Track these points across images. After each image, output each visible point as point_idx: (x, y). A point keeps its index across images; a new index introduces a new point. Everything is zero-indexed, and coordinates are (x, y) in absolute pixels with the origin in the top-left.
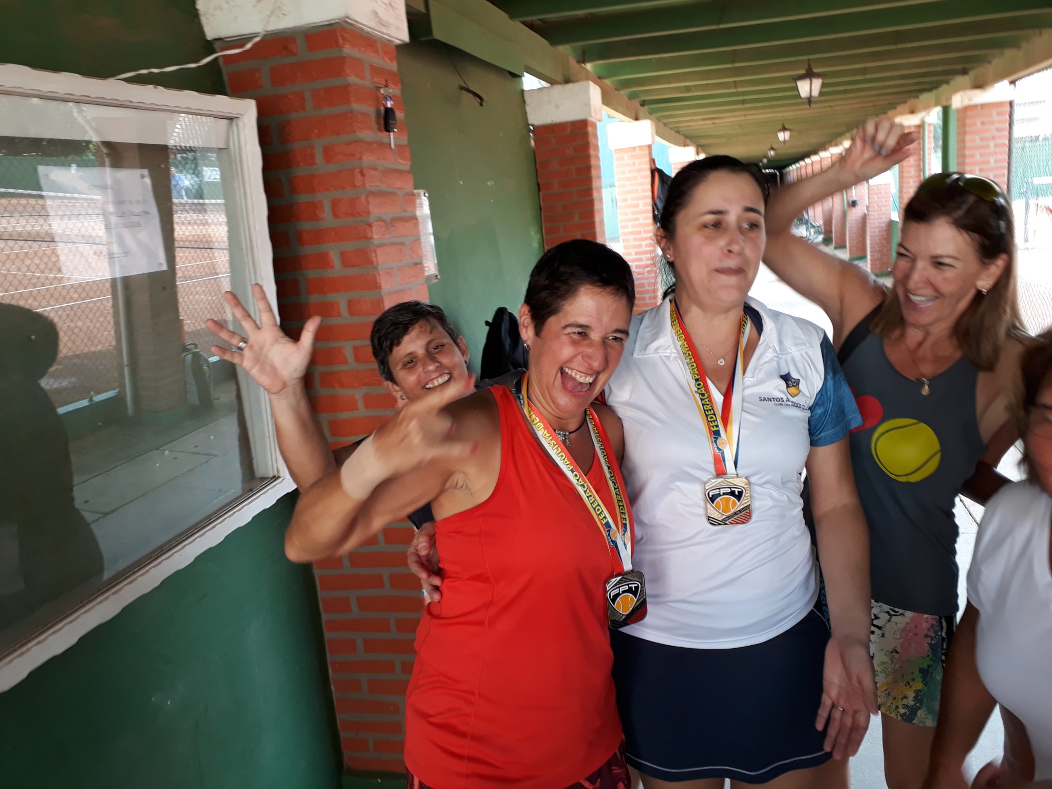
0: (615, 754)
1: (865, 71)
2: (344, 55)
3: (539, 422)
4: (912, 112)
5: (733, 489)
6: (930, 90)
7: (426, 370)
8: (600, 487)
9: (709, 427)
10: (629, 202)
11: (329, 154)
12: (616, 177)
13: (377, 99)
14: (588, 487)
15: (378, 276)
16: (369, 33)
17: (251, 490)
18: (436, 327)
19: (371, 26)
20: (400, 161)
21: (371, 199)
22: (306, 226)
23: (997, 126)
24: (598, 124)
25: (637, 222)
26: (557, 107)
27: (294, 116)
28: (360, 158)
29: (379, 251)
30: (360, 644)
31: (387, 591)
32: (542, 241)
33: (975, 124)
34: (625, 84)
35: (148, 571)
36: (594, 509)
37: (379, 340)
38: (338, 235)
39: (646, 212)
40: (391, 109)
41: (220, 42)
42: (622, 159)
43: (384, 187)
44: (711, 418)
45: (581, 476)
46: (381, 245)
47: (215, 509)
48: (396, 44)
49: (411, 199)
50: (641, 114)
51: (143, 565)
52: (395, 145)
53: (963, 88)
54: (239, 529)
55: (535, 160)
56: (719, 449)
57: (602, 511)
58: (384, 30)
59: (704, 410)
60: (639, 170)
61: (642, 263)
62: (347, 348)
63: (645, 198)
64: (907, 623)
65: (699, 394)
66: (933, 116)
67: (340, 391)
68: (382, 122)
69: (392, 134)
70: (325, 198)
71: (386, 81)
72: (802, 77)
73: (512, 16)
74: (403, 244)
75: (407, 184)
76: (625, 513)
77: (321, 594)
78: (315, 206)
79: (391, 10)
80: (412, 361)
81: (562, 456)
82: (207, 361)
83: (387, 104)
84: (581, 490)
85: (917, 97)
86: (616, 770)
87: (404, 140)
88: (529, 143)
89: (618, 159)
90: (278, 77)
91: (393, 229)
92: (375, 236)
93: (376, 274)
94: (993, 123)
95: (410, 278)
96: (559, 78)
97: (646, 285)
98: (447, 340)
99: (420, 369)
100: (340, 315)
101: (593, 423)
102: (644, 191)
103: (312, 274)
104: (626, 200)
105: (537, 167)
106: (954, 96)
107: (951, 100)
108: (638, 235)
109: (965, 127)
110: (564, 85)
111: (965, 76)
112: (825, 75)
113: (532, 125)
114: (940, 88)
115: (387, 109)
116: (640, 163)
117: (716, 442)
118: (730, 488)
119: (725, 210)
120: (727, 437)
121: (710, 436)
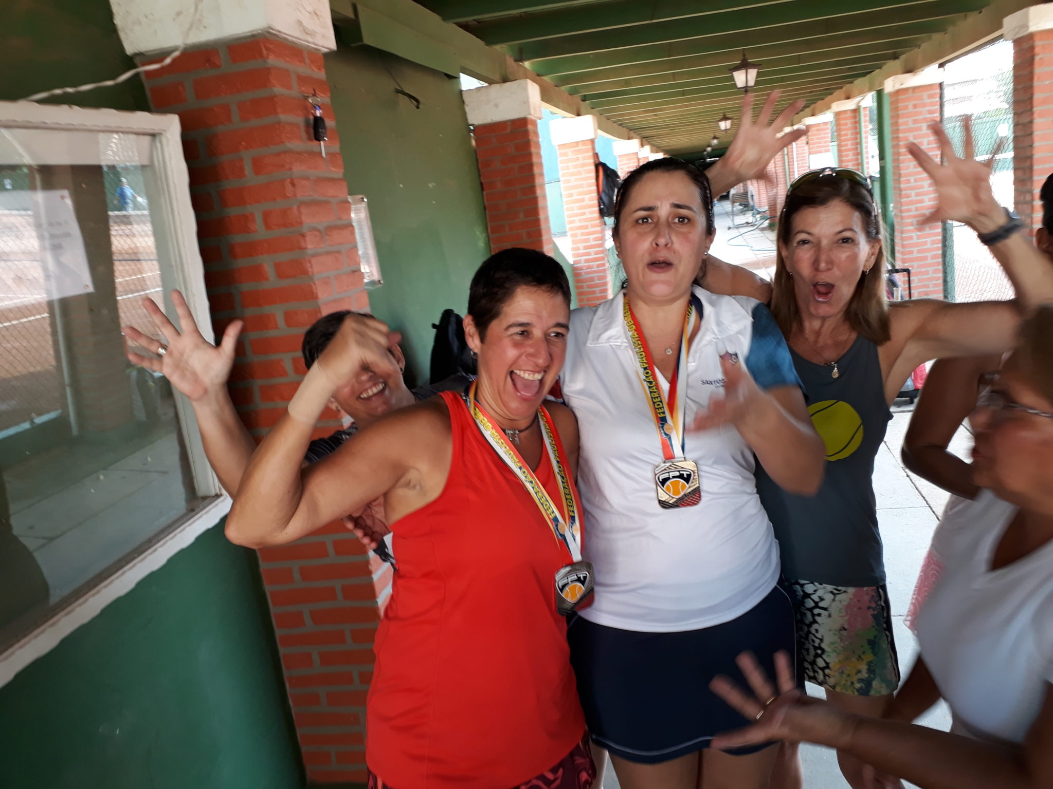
1: (799, 59)
2: (269, 66)
3: (488, 422)
4: (848, 98)
5: (681, 472)
6: (864, 75)
9: (656, 413)
10: (575, 197)
11: (258, 165)
12: (561, 173)
13: (305, 108)
14: (536, 484)
15: (314, 286)
16: (293, 42)
17: (193, 510)
19: (296, 35)
20: (333, 169)
21: (303, 209)
22: (238, 239)
23: (928, 108)
24: (539, 122)
25: (584, 217)
26: (496, 105)
27: (221, 129)
28: (290, 169)
29: (314, 261)
30: (316, 658)
31: (341, 602)
32: (489, 241)
33: (907, 107)
34: (565, 80)
35: (86, 600)
36: (542, 504)
37: (310, 351)
38: (271, 247)
39: (592, 206)
40: (320, 117)
41: (141, 56)
42: (566, 154)
43: (316, 197)
44: (659, 405)
45: (529, 472)
46: (315, 255)
48: (323, 52)
49: (345, 207)
50: (583, 110)
51: (82, 594)
52: (326, 154)
53: (895, 73)
54: (182, 551)
55: (477, 159)
56: (666, 434)
57: (550, 505)
58: (310, 39)
59: (652, 398)
60: (584, 165)
61: (590, 257)
62: (287, 360)
63: (589, 192)
64: (851, 599)
65: (648, 382)
66: (868, 101)
67: (281, 404)
68: (312, 131)
69: (322, 143)
70: (256, 210)
71: (314, 90)
72: (737, 68)
73: (445, 18)
74: (339, 252)
75: (341, 192)
76: (573, 506)
77: (273, 610)
78: (246, 219)
79: (316, 19)
81: (510, 454)
83: (315, 113)
85: (852, 82)
86: (578, 760)
87: (336, 148)
88: (470, 143)
89: (562, 155)
90: (202, 90)
91: (328, 237)
92: (309, 246)
93: (312, 284)
94: (924, 105)
95: (348, 286)
96: (497, 77)
97: (596, 278)
100: (277, 327)
101: (545, 420)
102: (589, 185)
103: (246, 287)
104: (571, 195)
105: (480, 166)
106: (886, 81)
107: (883, 85)
108: (585, 229)
109: (898, 111)
110: (502, 84)
111: (896, 61)
112: (760, 65)
113: (472, 125)
114: (873, 73)
115: (316, 119)
116: (584, 158)
117: (662, 427)
118: (679, 471)
119: (655, 207)
120: (673, 422)
121: (658, 422)
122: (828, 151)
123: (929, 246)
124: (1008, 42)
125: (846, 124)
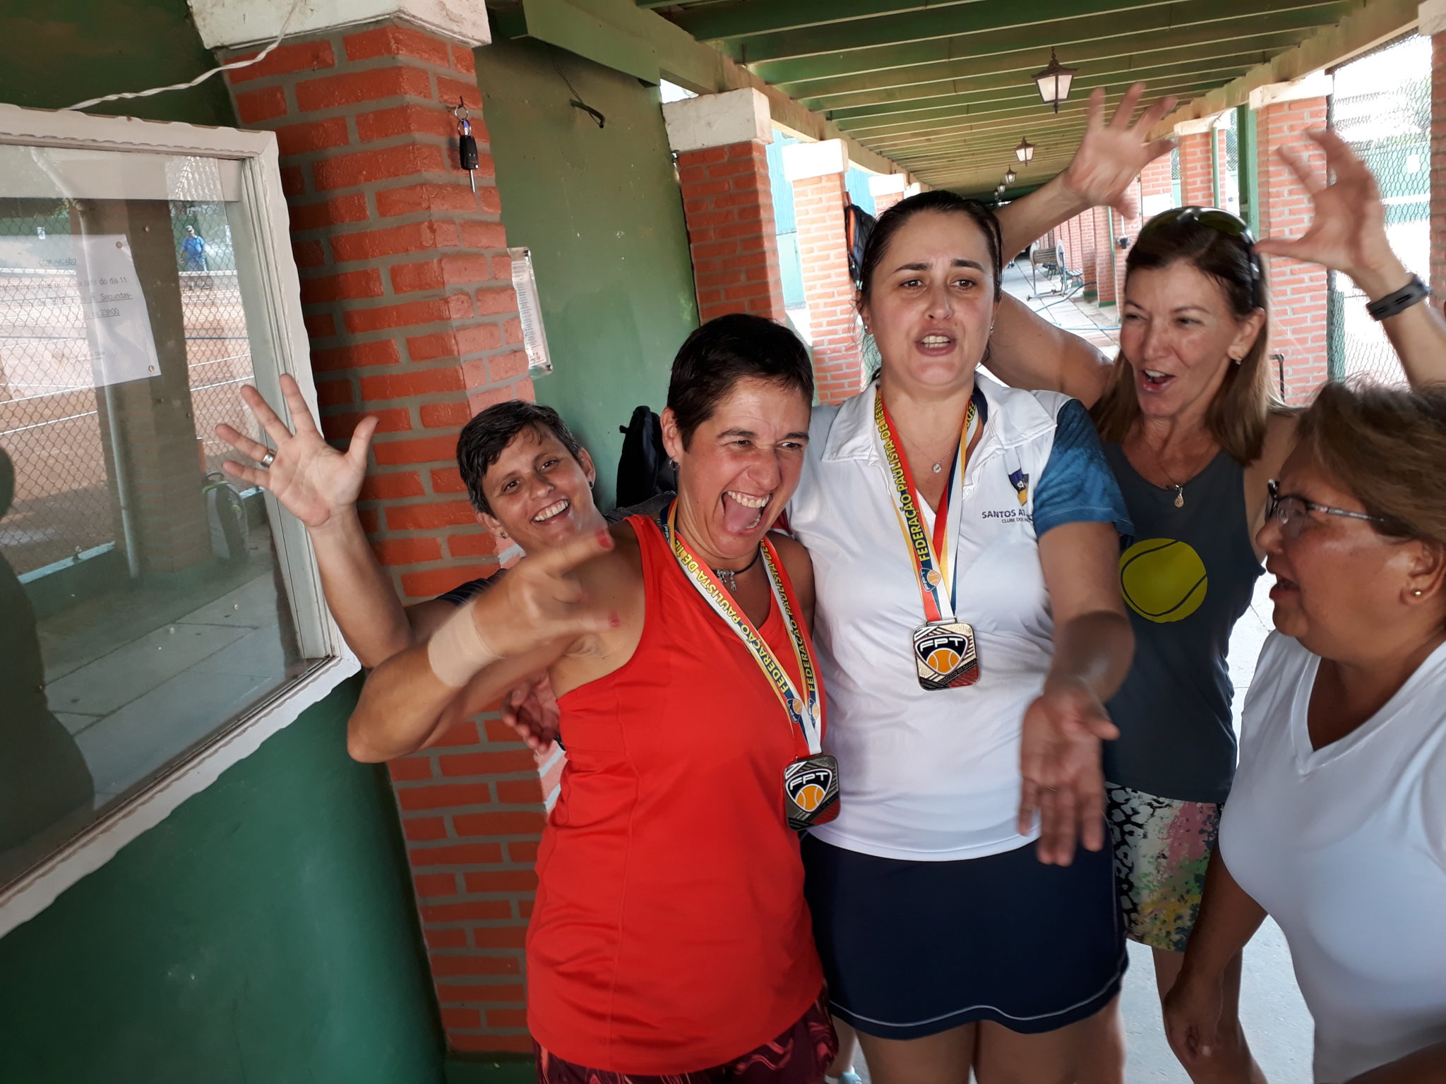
0: (814, 1006)
1: (1130, 62)
2: (399, 65)
3: (693, 560)
4: (1198, 117)
5: (951, 639)
6: (1221, 84)
7: (534, 496)
8: (779, 644)
9: (917, 556)
10: (816, 253)
11: (384, 203)
12: (797, 219)
13: (450, 124)
14: (762, 645)
15: (460, 371)
16: (432, 32)
17: (295, 677)
18: (546, 436)
19: (436, 22)
20: (486, 209)
21: (445, 264)
22: (356, 304)
24: (767, 147)
25: (828, 281)
26: (709, 124)
27: (333, 151)
28: (429, 207)
29: (460, 336)
30: (460, 881)
31: (495, 805)
32: (697, 312)
33: (1280, 130)
34: (803, 91)
35: (152, 798)
36: (771, 673)
37: (468, 456)
38: (403, 316)
39: (840, 266)
40: (469, 137)
41: (224, 50)
42: (804, 194)
43: (464, 247)
44: (920, 544)
45: (751, 630)
46: (463, 328)
47: (244, 706)
48: (473, 46)
49: (503, 261)
50: (827, 132)
51: (146, 789)
52: (478, 188)
53: (1265, 82)
54: (281, 732)
55: (682, 199)
56: (930, 586)
57: (781, 676)
58: (456, 29)
59: (911, 534)
60: (829, 209)
61: (837, 337)
62: (422, 473)
63: (837, 246)
64: (1176, 816)
65: (906, 511)
66: (1226, 121)
67: (414, 534)
68: (458, 156)
69: (472, 172)
70: (381, 265)
71: (461, 98)
72: (1044, 74)
74: (495, 325)
75: (498, 242)
76: (812, 678)
77: (404, 815)
78: (368, 277)
80: (514, 483)
81: (725, 605)
82: (238, 497)
83: (463, 130)
84: (752, 648)
85: (1203, 95)
86: (814, 1026)
87: (490, 180)
88: (673, 176)
89: (799, 194)
90: (307, 96)
91: (479, 304)
92: (454, 316)
93: (458, 367)
95: (507, 372)
96: (710, 85)
97: (844, 366)
98: (563, 453)
99: (527, 495)
100: (410, 428)
101: (770, 558)
102: (837, 237)
103: (367, 372)
104: (811, 250)
105: (685, 209)
106: (1251, 93)
107: (1248, 98)
108: (829, 297)
109: (1268, 134)
110: (718, 95)
111: (1267, 64)
112: (1076, 70)
113: (675, 151)
114: (1233, 82)
115: (463, 138)
116: (829, 199)
117: (925, 576)
118: (948, 637)
119: (928, 264)
120: (940, 568)
121: (919, 568)
122: (1168, 191)
123: (1309, 324)
124: (1424, 37)
125: (1194, 154)
